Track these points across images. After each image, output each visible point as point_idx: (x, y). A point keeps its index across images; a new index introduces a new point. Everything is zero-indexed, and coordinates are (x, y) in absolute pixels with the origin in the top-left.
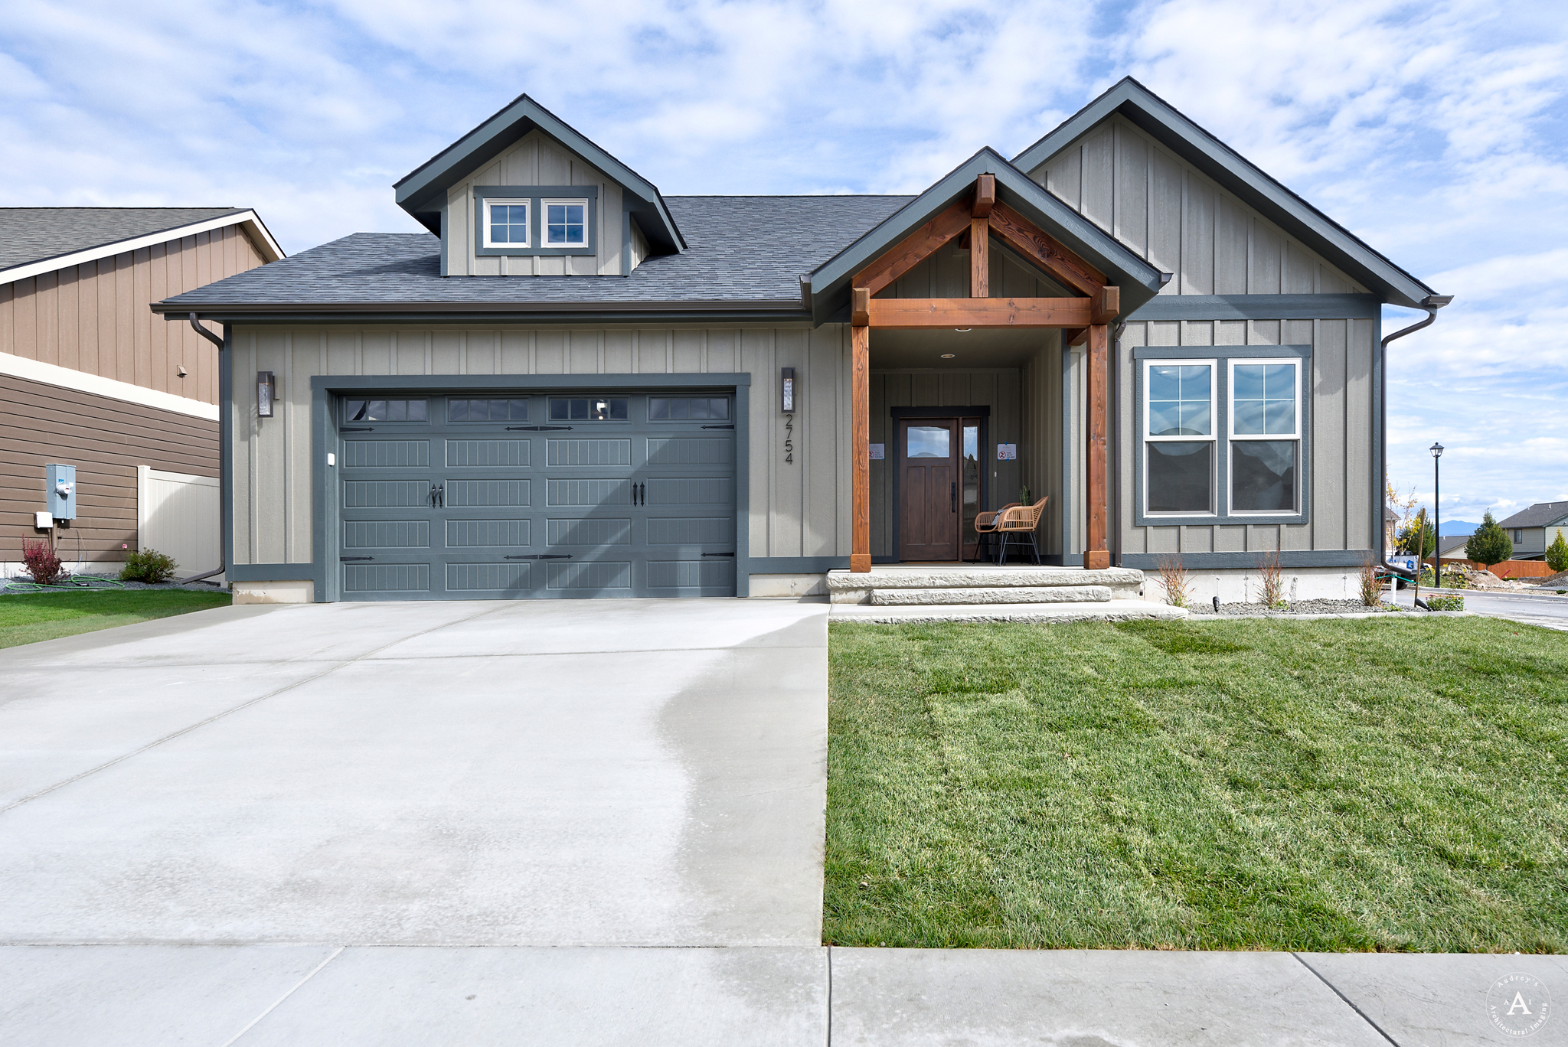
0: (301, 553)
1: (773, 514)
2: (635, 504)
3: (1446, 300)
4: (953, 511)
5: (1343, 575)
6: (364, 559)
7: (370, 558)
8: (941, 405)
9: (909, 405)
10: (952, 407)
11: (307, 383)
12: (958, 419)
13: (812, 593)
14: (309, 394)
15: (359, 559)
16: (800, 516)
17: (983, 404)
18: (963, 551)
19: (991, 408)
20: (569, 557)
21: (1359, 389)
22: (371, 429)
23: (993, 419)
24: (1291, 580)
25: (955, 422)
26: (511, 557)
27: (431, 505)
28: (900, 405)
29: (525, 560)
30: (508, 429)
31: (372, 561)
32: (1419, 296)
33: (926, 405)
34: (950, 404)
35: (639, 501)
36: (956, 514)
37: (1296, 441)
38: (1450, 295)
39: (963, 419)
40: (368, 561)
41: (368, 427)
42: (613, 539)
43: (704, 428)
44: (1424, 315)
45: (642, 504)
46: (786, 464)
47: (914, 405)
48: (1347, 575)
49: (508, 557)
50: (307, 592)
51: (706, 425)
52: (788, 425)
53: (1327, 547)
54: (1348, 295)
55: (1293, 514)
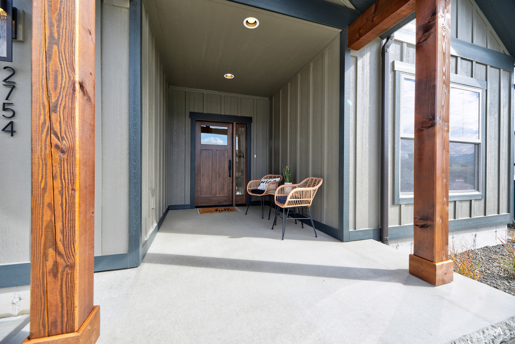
4: (230, 176)
5: (495, 230)
8: (223, 114)
9: (202, 112)
10: (229, 115)
12: (233, 123)
17: (248, 115)
18: (236, 200)
19: (253, 118)
23: (254, 126)
24: (474, 236)
25: (231, 125)
28: (196, 111)
33: (213, 113)
34: (228, 114)
36: (231, 178)
37: (479, 144)
39: (236, 123)
47: (205, 112)
48: (497, 230)
52: (14, 87)
53: (492, 213)
54: (500, 53)
55: (477, 193)
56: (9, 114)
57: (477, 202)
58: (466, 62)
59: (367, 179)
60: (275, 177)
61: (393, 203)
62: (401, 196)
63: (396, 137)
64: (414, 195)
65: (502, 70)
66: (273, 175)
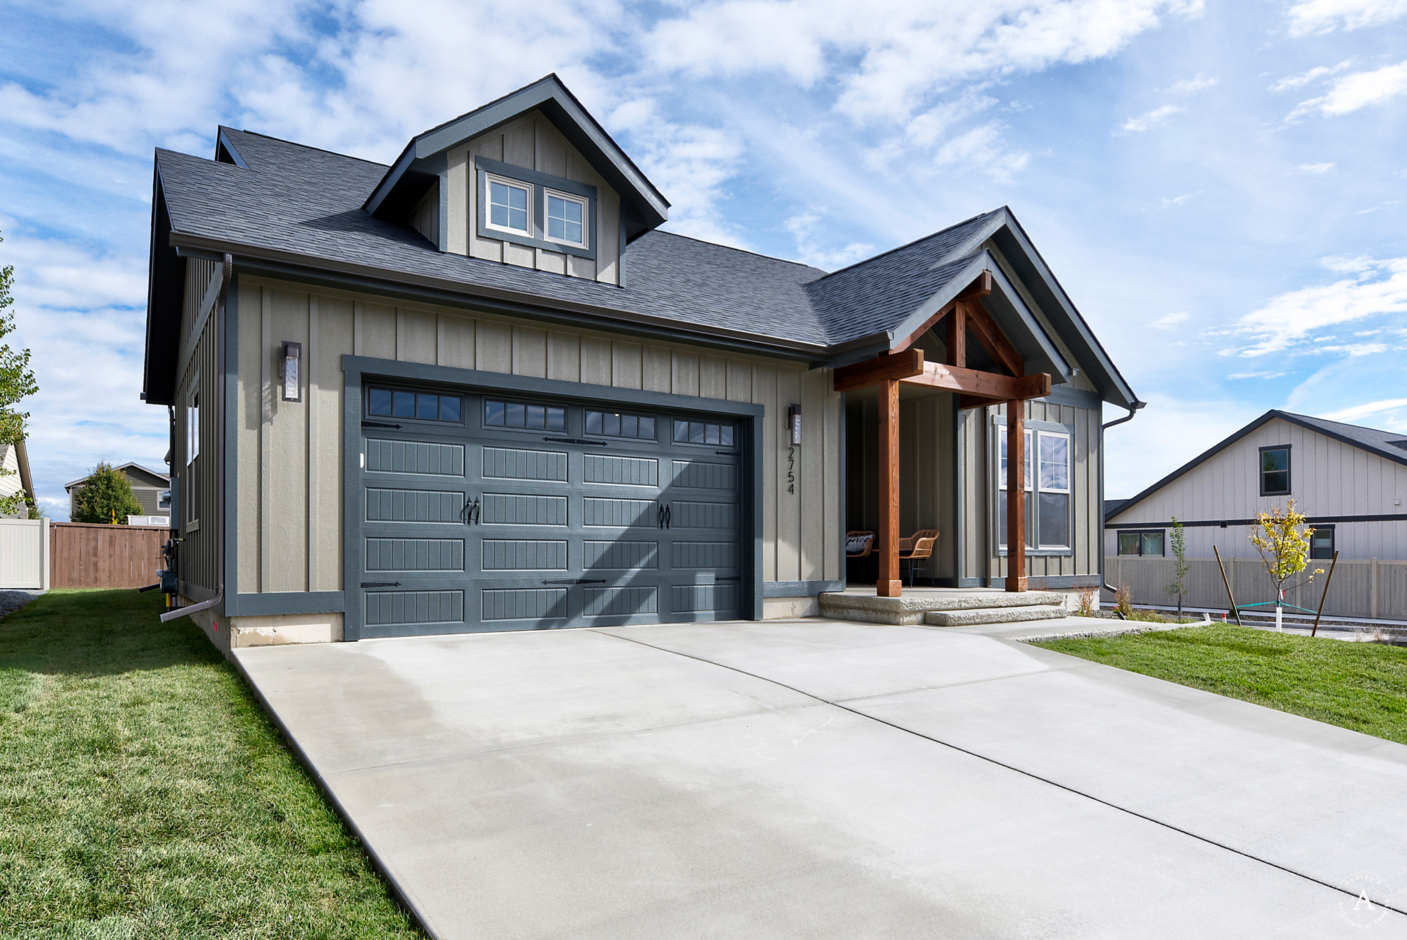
0: (327, 579)
1: (780, 541)
2: (662, 527)
3: (1143, 405)
6: (389, 585)
7: (396, 584)
11: (336, 364)
13: (806, 615)
14: (338, 377)
15: (383, 585)
16: (797, 543)
20: (604, 581)
21: (1093, 457)
22: (398, 427)
26: (549, 583)
27: (466, 521)
29: (562, 586)
30: (546, 439)
31: (399, 588)
32: (1130, 400)
35: (665, 524)
37: (1067, 495)
38: (1145, 402)
40: (393, 588)
41: (395, 424)
42: (643, 562)
43: (717, 453)
44: (1127, 413)
45: (668, 527)
46: (789, 494)
49: (545, 583)
50: (332, 628)
51: (719, 451)
52: (790, 457)
53: (1081, 572)
54: (1087, 392)
55: (1067, 548)
56: (791, 479)
57: (1067, 559)
58: (1054, 406)
59: (974, 530)
60: (867, 535)
61: (994, 555)
62: (1000, 548)
63: (996, 489)
64: (1008, 547)
65: (1089, 410)
66: (865, 532)
